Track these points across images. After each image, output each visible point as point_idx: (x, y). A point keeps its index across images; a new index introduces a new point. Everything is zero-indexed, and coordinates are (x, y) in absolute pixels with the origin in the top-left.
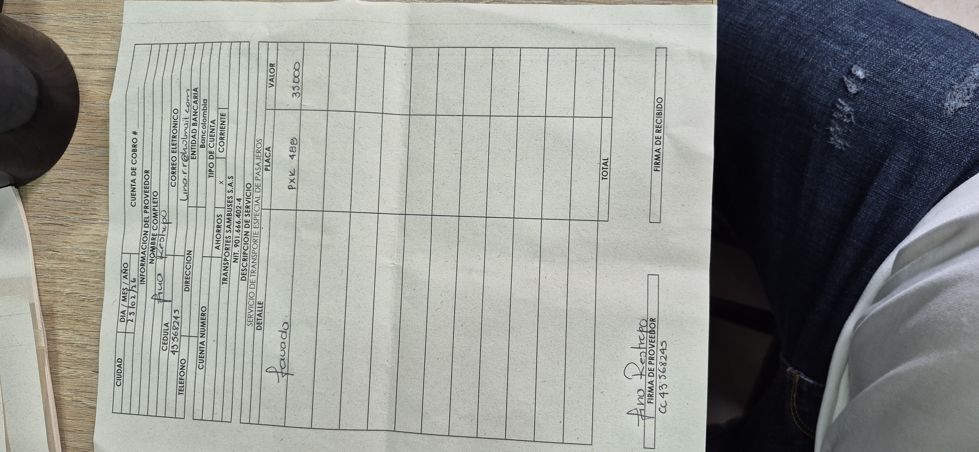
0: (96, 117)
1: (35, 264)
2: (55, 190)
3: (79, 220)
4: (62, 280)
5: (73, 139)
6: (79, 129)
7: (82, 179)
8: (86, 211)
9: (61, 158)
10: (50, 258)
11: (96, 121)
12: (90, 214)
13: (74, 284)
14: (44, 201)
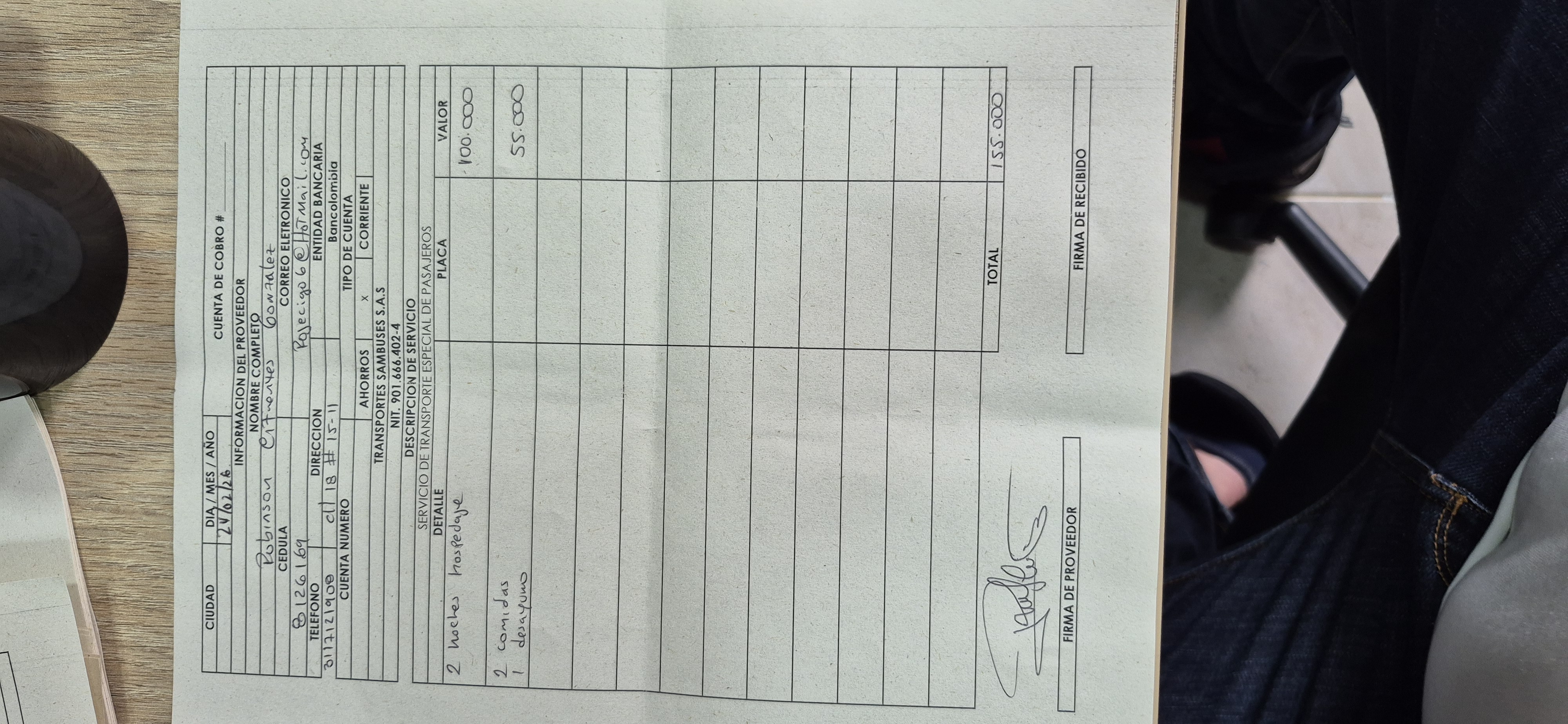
0: (157, 276)
1: (73, 519)
2: (97, 397)
3: (141, 446)
4: (120, 545)
5: (121, 312)
6: (130, 296)
7: (141, 378)
8: (152, 432)
9: (103, 345)
10: (97, 509)
11: (158, 282)
12: (158, 436)
13: (139, 551)
14: (80, 416)
